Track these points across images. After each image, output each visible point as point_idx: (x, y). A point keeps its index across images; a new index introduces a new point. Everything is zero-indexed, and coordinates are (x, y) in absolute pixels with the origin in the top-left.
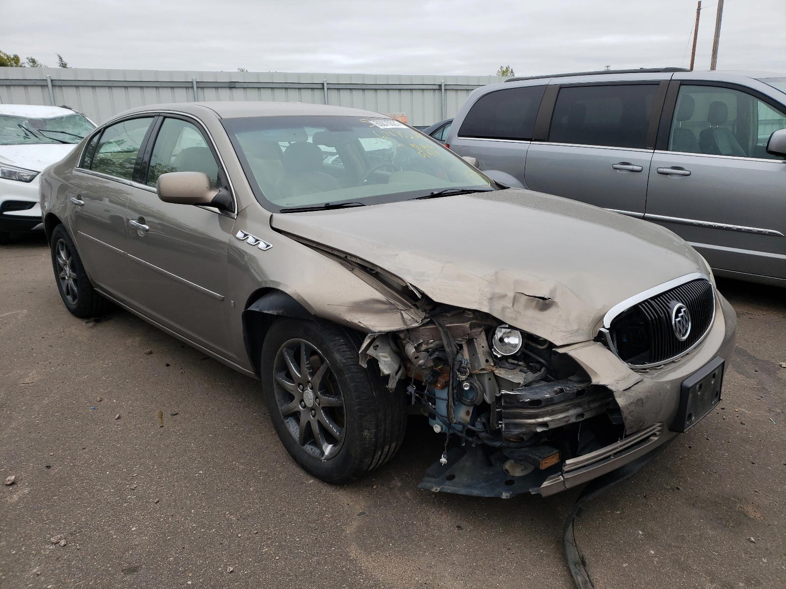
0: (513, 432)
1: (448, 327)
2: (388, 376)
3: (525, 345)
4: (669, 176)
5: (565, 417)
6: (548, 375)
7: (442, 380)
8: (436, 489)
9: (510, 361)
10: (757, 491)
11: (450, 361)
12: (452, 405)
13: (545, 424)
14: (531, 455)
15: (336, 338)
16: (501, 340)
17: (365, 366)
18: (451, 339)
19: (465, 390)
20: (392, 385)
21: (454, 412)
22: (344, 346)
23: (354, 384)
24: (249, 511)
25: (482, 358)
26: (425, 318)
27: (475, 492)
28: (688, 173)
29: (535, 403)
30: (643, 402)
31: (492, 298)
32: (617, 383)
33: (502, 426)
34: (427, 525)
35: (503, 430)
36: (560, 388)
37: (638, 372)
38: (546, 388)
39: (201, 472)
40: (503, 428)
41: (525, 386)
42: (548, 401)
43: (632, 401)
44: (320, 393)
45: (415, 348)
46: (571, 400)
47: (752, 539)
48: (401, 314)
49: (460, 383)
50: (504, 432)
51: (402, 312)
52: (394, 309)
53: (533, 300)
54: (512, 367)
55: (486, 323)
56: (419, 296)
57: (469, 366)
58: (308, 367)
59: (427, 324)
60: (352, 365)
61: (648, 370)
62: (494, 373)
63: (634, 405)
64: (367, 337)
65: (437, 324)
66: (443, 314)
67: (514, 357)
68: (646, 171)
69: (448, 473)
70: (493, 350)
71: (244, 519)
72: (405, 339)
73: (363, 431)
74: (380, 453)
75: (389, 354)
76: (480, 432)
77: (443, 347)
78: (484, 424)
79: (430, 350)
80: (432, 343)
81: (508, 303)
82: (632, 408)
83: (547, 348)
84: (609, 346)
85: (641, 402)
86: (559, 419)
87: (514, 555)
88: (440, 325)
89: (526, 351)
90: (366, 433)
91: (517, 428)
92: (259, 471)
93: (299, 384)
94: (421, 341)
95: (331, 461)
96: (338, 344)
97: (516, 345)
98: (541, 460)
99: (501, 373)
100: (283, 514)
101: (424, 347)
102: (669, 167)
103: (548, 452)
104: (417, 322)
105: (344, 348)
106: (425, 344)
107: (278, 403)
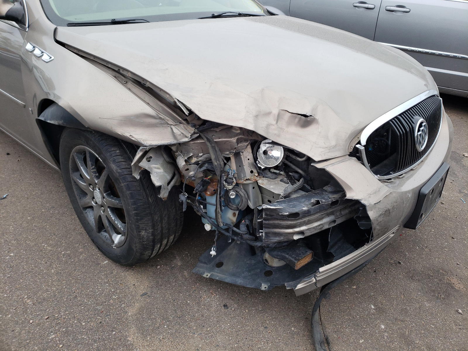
0: (272, 240)
1: (216, 142)
2: (160, 187)
3: (286, 157)
4: (393, 13)
5: (319, 225)
6: (305, 185)
7: (211, 189)
8: (207, 275)
9: (273, 170)
10: (459, 264)
11: (218, 173)
12: (220, 211)
13: (302, 233)
14: (287, 256)
15: (113, 149)
16: (265, 152)
17: (138, 177)
18: (219, 153)
19: (231, 198)
20: (164, 194)
21: (221, 217)
22: (120, 157)
23: (130, 192)
24: (45, 295)
25: (247, 169)
26: (194, 133)
27: (239, 281)
28: (408, 10)
29: (295, 216)
30: (390, 212)
31: (257, 116)
32: (369, 197)
33: (262, 235)
34: (198, 303)
35: (263, 238)
36: (316, 200)
37: (385, 182)
38: (303, 200)
39: (12, 254)
40: (264, 236)
41: (285, 197)
42: (305, 214)
43: (381, 212)
44: (106, 194)
45: (186, 161)
46: (326, 210)
47: (460, 311)
48: (172, 129)
49: (227, 192)
50: (264, 239)
51: (172, 127)
52: (164, 124)
53: (296, 118)
54: (274, 176)
55: (251, 138)
56: (187, 113)
57: (236, 176)
58: (94, 171)
59: (197, 138)
60: (128, 174)
61: (392, 180)
62: (257, 182)
63: (383, 216)
64: (139, 150)
65: (206, 139)
66: (212, 129)
67: (276, 168)
68: (376, 10)
69: (217, 260)
70: (257, 162)
71: (39, 303)
72: (177, 152)
73: (140, 232)
74: (159, 246)
75: (162, 166)
76: (243, 234)
77: (211, 160)
78: (247, 226)
79: (200, 162)
80: (201, 156)
81: (271, 120)
82: (380, 219)
83: (305, 160)
84: (363, 161)
85: (388, 212)
86: (314, 228)
87: (270, 334)
88: (208, 140)
89: (287, 162)
90: (143, 233)
91: (276, 237)
92: (63, 253)
93: (90, 185)
94: (191, 154)
95: (119, 249)
96: (113, 155)
97: (278, 158)
98: (296, 262)
99: (264, 183)
100: (76, 297)
101: (194, 160)
102: (395, 6)
103: (302, 253)
104: (186, 137)
105: (120, 159)
106: (195, 157)
107: (77, 197)
